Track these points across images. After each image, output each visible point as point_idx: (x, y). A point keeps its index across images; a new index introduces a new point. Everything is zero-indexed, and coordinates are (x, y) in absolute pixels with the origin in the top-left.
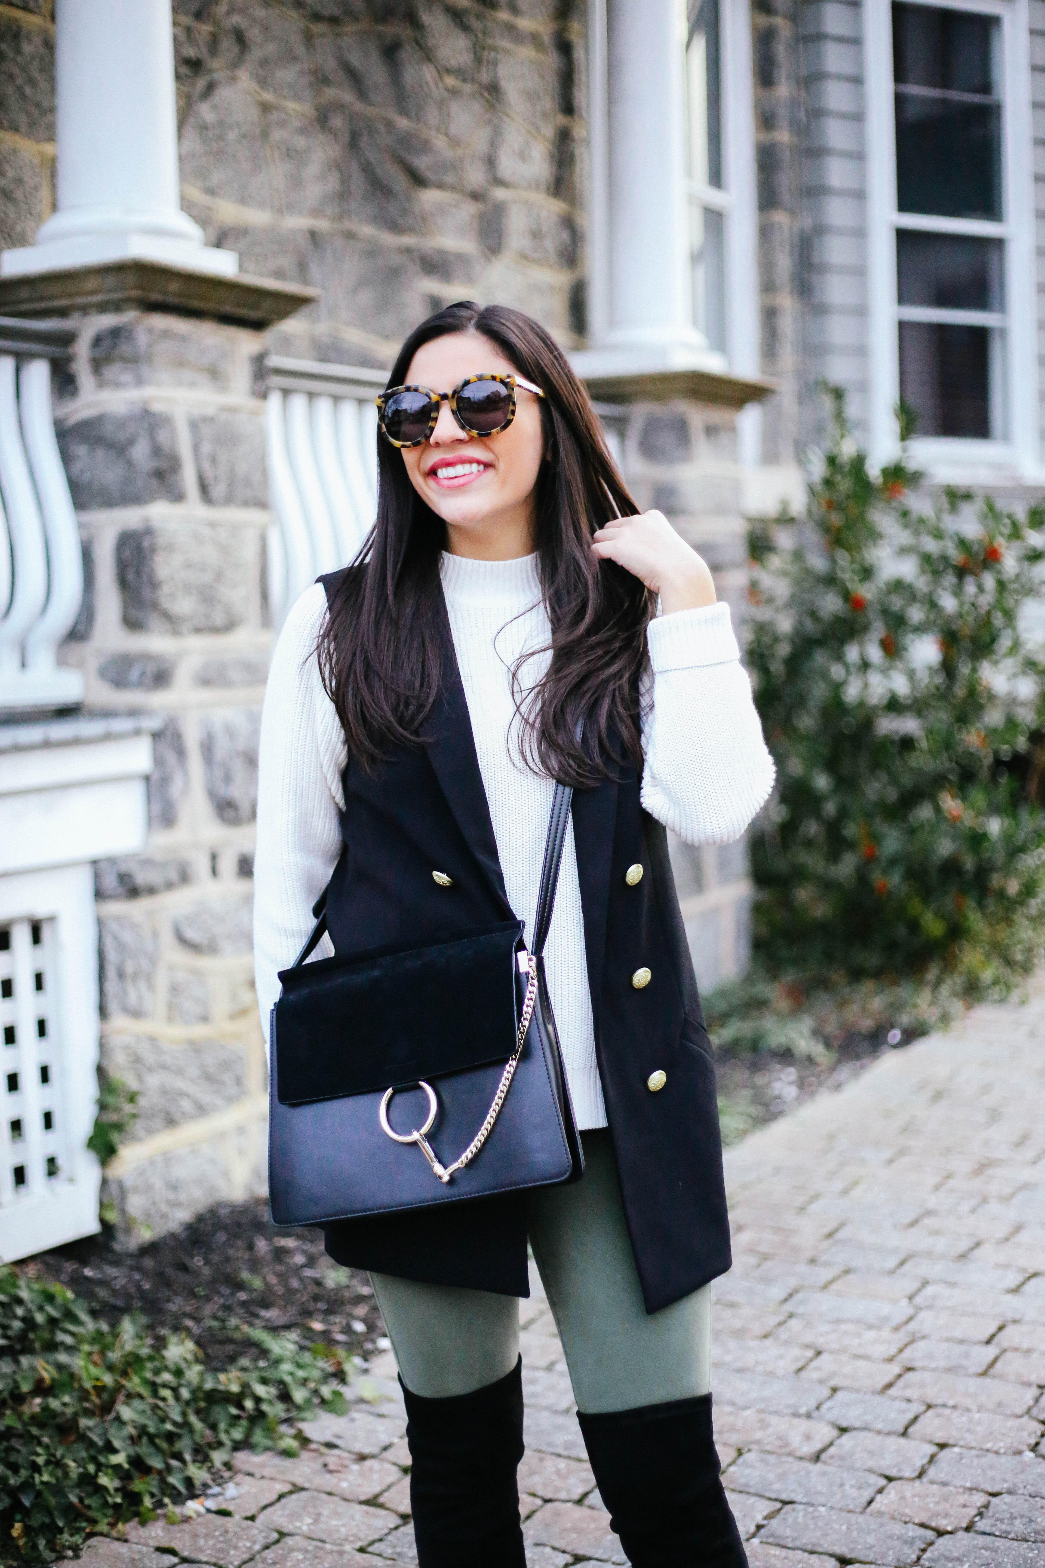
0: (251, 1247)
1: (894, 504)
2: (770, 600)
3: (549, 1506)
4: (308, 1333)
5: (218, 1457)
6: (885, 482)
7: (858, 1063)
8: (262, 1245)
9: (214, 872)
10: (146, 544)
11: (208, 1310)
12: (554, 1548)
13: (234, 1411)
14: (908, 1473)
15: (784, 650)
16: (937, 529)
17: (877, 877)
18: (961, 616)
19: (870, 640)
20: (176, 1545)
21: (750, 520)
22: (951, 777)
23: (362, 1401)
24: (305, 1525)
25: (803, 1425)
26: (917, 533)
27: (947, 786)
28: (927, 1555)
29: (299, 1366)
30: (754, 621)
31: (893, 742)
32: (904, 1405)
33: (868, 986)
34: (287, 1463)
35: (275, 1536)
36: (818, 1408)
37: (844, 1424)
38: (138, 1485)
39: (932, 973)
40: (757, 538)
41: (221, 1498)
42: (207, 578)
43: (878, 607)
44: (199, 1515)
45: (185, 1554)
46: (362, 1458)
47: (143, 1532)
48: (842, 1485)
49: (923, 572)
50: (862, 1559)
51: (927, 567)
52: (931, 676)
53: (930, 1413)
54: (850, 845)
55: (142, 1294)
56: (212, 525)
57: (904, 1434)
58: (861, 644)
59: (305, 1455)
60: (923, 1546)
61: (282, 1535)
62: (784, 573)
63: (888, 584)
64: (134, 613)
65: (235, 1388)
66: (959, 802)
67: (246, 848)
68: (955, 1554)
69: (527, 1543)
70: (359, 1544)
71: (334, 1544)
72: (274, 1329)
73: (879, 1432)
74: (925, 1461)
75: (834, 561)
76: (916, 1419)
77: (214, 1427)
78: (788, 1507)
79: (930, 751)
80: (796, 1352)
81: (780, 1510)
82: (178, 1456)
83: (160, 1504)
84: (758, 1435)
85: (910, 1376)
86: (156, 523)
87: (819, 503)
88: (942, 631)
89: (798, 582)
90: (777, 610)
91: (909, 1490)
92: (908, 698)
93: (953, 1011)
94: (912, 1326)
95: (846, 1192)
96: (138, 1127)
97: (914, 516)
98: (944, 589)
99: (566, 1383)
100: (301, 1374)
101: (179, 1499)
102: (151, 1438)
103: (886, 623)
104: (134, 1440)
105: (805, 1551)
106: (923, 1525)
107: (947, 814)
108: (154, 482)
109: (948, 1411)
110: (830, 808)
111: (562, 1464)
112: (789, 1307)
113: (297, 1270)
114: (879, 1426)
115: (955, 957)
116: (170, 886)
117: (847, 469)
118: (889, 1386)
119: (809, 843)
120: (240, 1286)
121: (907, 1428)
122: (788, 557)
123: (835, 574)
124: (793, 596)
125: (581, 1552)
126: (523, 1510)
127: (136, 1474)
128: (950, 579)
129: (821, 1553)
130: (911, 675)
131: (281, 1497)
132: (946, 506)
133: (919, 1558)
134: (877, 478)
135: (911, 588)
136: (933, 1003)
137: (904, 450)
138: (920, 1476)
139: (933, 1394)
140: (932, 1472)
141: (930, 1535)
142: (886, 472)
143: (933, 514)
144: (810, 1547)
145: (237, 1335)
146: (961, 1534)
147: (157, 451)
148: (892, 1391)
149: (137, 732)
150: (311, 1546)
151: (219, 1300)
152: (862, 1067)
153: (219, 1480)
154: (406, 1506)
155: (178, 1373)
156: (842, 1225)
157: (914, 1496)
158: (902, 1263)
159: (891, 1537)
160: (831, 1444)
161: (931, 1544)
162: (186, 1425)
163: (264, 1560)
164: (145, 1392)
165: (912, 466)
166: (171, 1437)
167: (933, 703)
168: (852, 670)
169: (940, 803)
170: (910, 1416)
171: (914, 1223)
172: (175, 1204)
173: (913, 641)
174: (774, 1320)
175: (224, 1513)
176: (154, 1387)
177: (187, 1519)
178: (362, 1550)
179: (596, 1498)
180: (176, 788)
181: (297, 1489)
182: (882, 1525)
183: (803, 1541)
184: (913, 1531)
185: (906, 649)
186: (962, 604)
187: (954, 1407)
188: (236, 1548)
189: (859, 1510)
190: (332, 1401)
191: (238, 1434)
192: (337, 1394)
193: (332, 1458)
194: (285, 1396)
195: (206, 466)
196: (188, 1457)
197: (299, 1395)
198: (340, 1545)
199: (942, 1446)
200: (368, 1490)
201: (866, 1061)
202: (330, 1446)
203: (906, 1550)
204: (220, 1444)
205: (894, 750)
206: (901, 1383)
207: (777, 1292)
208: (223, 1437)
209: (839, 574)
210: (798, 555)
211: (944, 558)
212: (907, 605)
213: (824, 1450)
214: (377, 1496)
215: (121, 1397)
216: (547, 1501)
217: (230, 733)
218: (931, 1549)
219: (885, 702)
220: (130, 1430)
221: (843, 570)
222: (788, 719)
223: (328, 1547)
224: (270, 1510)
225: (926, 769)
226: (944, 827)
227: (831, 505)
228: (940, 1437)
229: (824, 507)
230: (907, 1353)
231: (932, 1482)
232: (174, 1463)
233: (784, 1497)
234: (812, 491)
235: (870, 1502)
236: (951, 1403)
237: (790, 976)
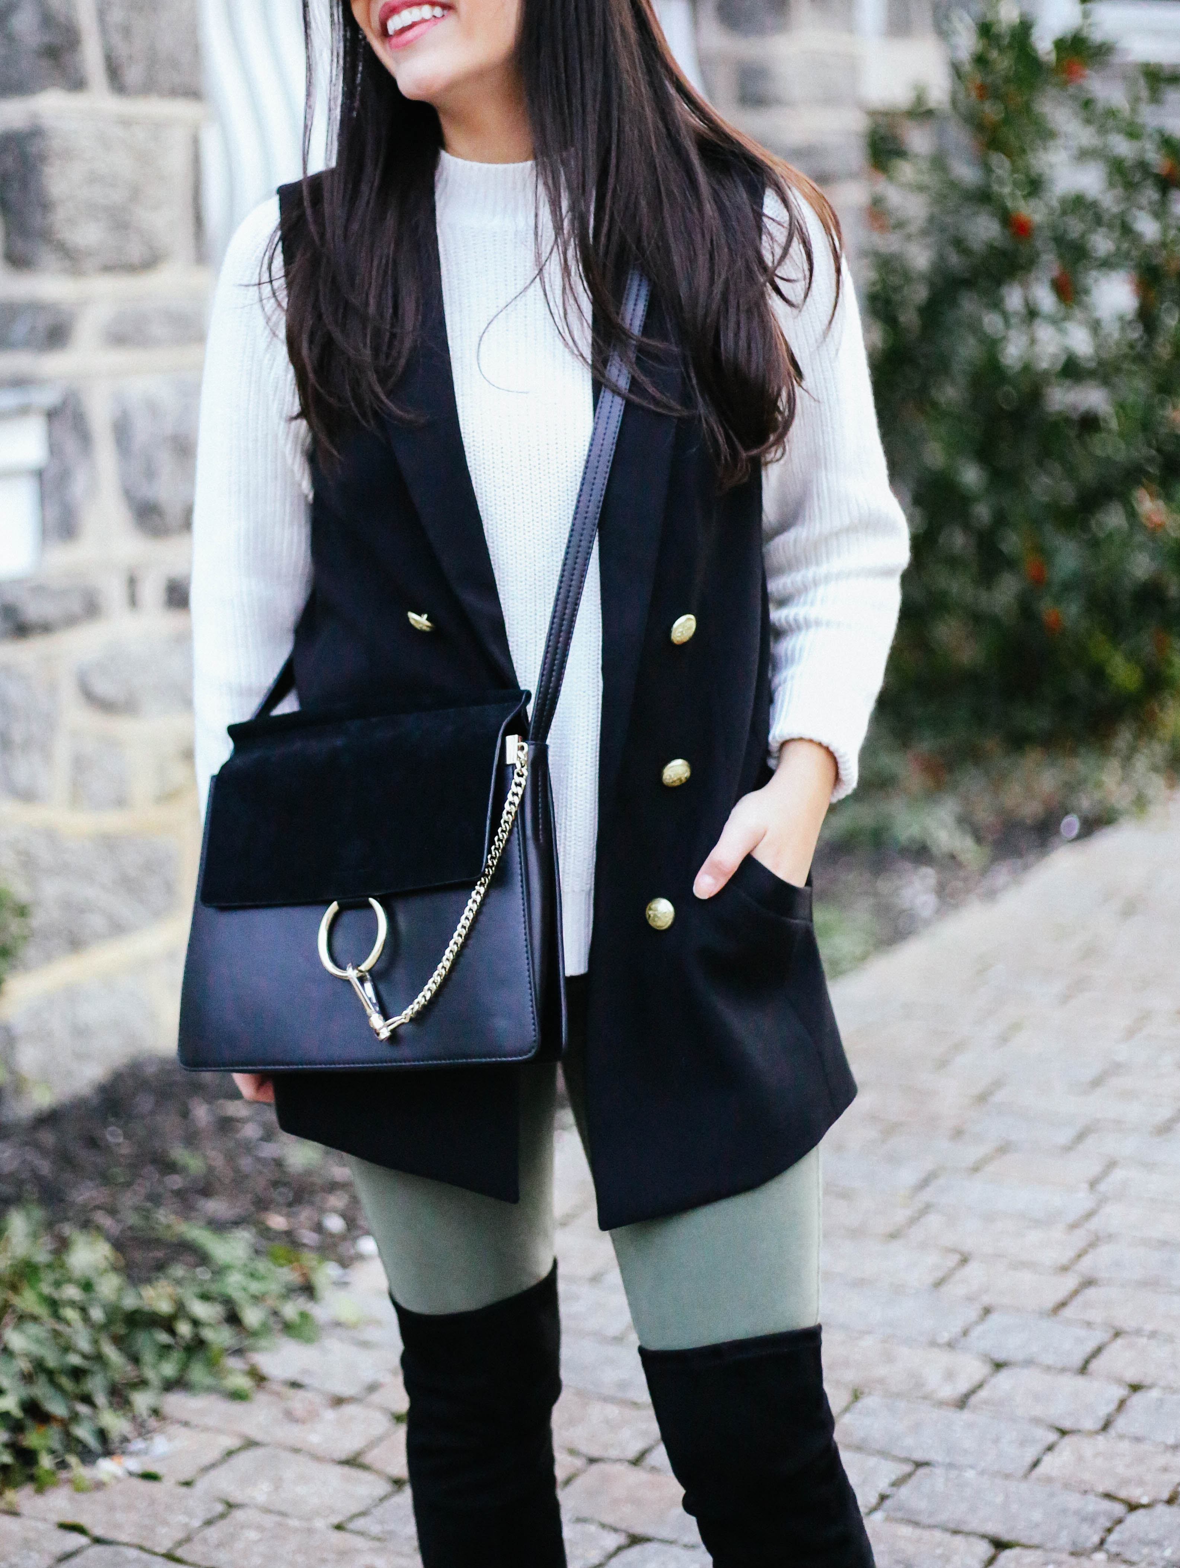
0: (185, 1114)
1: (1071, 90)
2: (900, 225)
3: (595, 1468)
4: (265, 1232)
5: (142, 1400)
6: (1059, 59)
7: (1020, 862)
8: (202, 1113)
9: (133, 601)
10: (32, 149)
11: (129, 1200)
12: (603, 1526)
13: (163, 1337)
14: (1090, 1423)
15: (920, 294)
16: (1131, 124)
17: (1047, 608)
18: (1164, 245)
19: (1037, 279)
20: (83, 1520)
21: (873, 114)
22: (1151, 470)
23: (338, 1324)
24: (261, 1493)
25: (944, 1358)
26: (1103, 130)
27: (1144, 480)
28: (1113, 1537)
29: (253, 1275)
30: (877, 254)
31: (1067, 420)
32: (1082, 1333)
33: (1032, 758)
34: (236, 1408)
35: (220, 1508)
36: (965, 1333)
37: (1001, 1356)
38: (33, 1439)
39: (1123, 738)
40: (882, 138)
41: (144, 1458)
42: (117, 196)
43: (1048, 233)
44: (116, 1478)
45: (98, 1532)
46: (338, 1401)
47: (40, 1502)
48: (997, 1440)
49: (1111, 185)
50: (1024, 1540)
51: (1117, 177)
52: (1123, 329)
53: (1119, 1341)
54: (1010, 563)
55: (38, 1178)
56: (126, 122)
57: (1083, 1370)
58: (1025, 285)
59: (262, 1398)
60: (1108, 1524)
61: (230, 1506)
62: (921, 188)
63: (1063, 201)
64: (20, 245)
65: (165, 1307)
66: (1161, 503)
67: (176, 570)
68: (1153, 1536)
69: (565, 1517)
70: (336, 1519)
71: (300, 1518)
72: (218, 1226)
73: (1048, 1369)
74: (1113, 1406)
75: (987, 169)
76: (1097, 1352)
77: (135, 1360)
78: (921, 1471)
79: (1122, 435)
80: (932, 1259)
81: (910, 1475)
82: (87, 1399)
83: (63, 1465)
84: (881, 1371)
85: (1091, 1293)
86: (49, 121)
87: (967, 89)
88: (1138, 266)
89: (940, 199)
90: (909, 237)
91: (1090, 1447)
92: (1090, 359)
93: (1150, 792)
94: (1094, 1224)
95: (1004, 1039)
96: (30, 953)
97: (1100, 106)
98: (1141, 208)
99: (619, 1300)
100: (255, 1287)
101: (88, 1456)
102: (50, 1375)
103: (1061, 256)
104: (27, 1378)
105: (945, 1529)
106: (1108, 1496)
107: (1144, 520)
108: (45, 63)
109: (1143, 1341)
110: (982, 512)
111: (613, 1411)
112: (926, 1195)
113: (247, 1147)
114: (1049, 1359)
115: (1152, 715)
116: (71, 621)
117: (1006, 41)
118: (1063, 1304)
119: (953, 562)
120: (170, 1167)
121: (1087, 1362)
122: (924, 165)
123: (989, 186)
124: (931, 219)
125: (639, 1530)
126: (560, 1473)
127: (29, 1422)
128: (1150, 194)
129: (968, 1534)
130: (1095, 327)
131: (230, 1454)
132: (1145, 93)
133: (1102, 1542)
134: (1048, 53)
135: (1096, 207)
136: (1124, 779)
137: (1086, 15)
138: (1106, 1426)
139: (1124, 1317)
140: (1121, 1424)
141: (1118, 1509)
142: (1060, 44)
143: (1127, 106)
144: (952, 1526)
145: (167, 1236)
146: (1161, 1509)
147: (47, 20)
148: (1068, 1312)
149: (23, 411)
150: (269, 1521)
151: (142, 1188)
152: (1026, 867)
153: (143, 1431)
154: (399, 1466)
155: (87, 1286)
156: (997, 1084)
157: (1097, 1455)
158: (1081, 1137)
159: (1064, 1511)
160: (980, 1386)
161: (1120, 1521)
162: (99, 1358)
163: (205, 1541)
164: (41, 1311)
165: (1097, 36)
166: (77, 1374)
167: (1125, 366)
168: (1014, 321)
169: (1136, 506)
170: (1090, 1346)
171: (1097, 1083)
172: (81, 1057)
173: (1096, 280)
174: (901, 1215)
175: (150, 1477)
176: (54, 1305)
177: (99, 1485)
178: (339, 1527)
179: (660, 1456)
180: (79, 486)
181: (250, 1444)
182: (1052, 1495)
183: (942, 1517)
184: (1095, 1505)
185: (1087, 292)
186: (1165, 229)
187: (1153, 1335)
188: (165, 1523)
189: (1021, 1472)
190: (300, 1325)
191: (169, 1369)
192: (304, 1315)
193: (298, 1401)
194: (233, 1319)
195: (116, 39)
196: (101, 1399)
197: (252, 1316)
198: (309, 1519)
199: (1135, 1388)
200: (348, 1446)
201: (1031, 858)
202: (295, 1385)
203: (1085, 1528)
204: (142, 1383)
205: (1072, 433)
206: (1080, 1300)
207: (908, 1176)
208: (150, 1374)
209: (996, 187)
210: (939, 162)
211: (1143, 166)
212: (1091, 230)
213: (973, 1391)
214: (359, 1454)
215: (8, 1318)
216: (592, 1461)
217: (153, 408)
218: (1119, 1528)
219: (1059, 367)
220: (24, 1365)
221: (1001, 183)
222: (924, 389)
223: (294, 1523)
224: (213, 1473)
225: (1118, 459)
226: (1139, 538)
227: (985, 92)
228: (1132, 1375)
229: (974, 94)
230: (1086, 1263)
231: (1121, 1437)
232: (83, 1409)
233: (918, 1456)
234: (957, 70)
235: (1036, 1464)
236: (1149, 1327)
237: (925, 745)
